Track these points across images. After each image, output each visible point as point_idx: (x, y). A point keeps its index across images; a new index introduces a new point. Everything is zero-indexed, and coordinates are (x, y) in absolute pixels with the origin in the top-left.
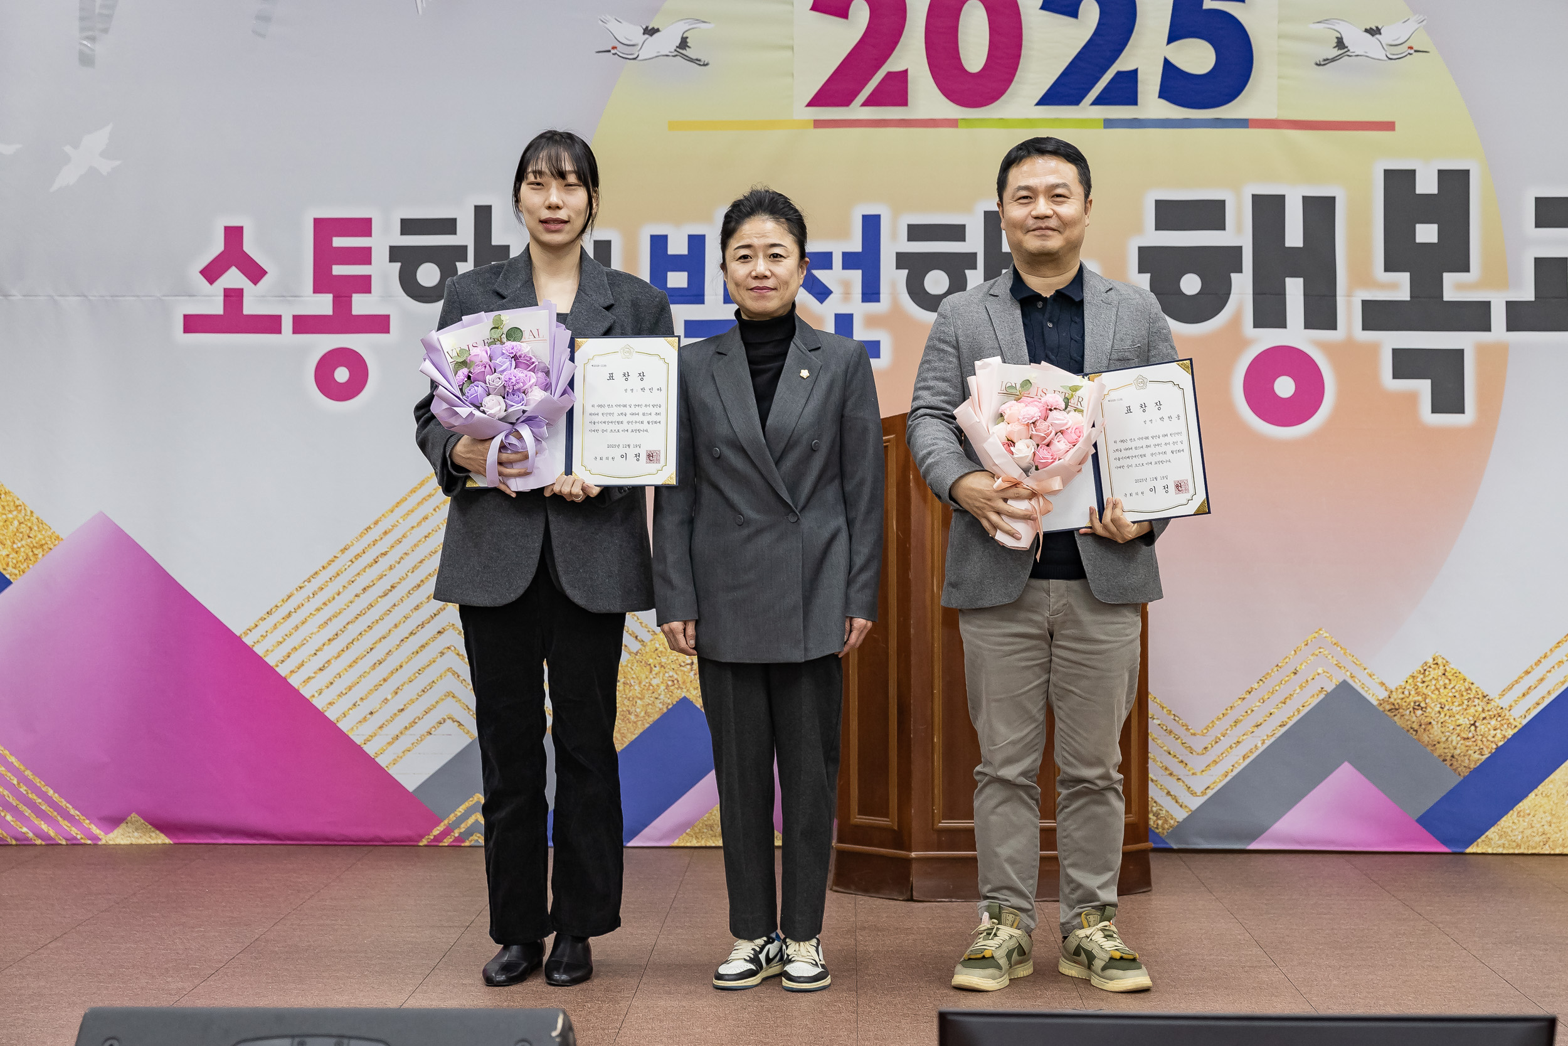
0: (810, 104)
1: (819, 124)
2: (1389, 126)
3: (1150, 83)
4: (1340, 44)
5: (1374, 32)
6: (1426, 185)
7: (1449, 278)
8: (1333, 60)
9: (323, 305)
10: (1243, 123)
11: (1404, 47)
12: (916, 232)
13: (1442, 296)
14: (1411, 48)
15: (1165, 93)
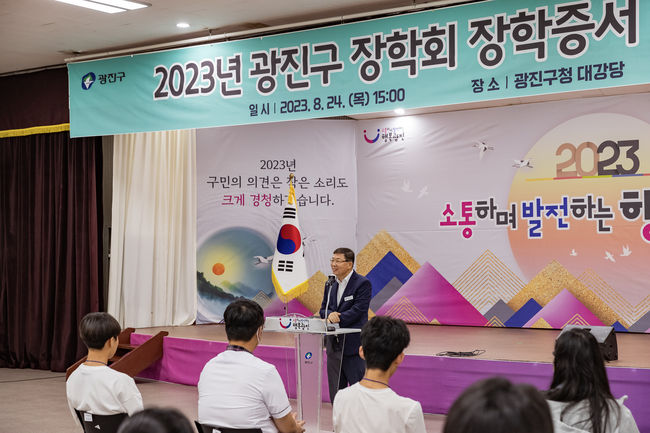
9: (464, 219)
12: (574, 201)
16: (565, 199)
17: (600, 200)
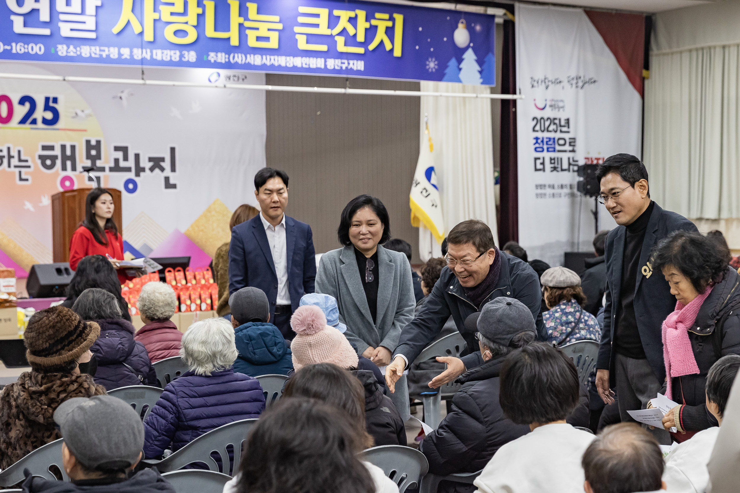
2: (86, 131)
3: (39, 121)
4: (76, 114)
5: (83, 111)
6: (93, 143)
7: (98, 162)
8: (75, 117)
10: (57, 129)
13: (97, 165)
14: (90, 115)
15: (43, 123)
17: (19, 152)
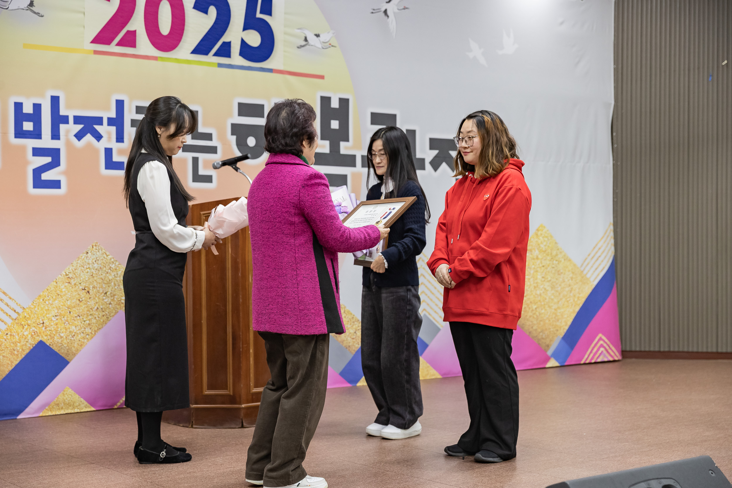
0: (92, 42)
1: (96, 52)
2: (322, 77)
3: (236, 49)
4: (306, 40)
5: (318, 36)
6: (335, 104)
7: (343, 144)
8: (303, 46)
10: (270, 71)
11: (328, 44)
12: (139, 110)
13: (339, 151)
14: (330, 44)
15: (242, 54)
16: (120, 104)
